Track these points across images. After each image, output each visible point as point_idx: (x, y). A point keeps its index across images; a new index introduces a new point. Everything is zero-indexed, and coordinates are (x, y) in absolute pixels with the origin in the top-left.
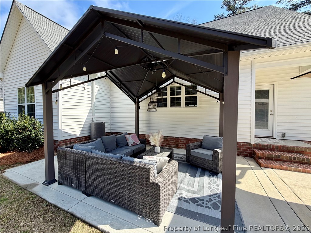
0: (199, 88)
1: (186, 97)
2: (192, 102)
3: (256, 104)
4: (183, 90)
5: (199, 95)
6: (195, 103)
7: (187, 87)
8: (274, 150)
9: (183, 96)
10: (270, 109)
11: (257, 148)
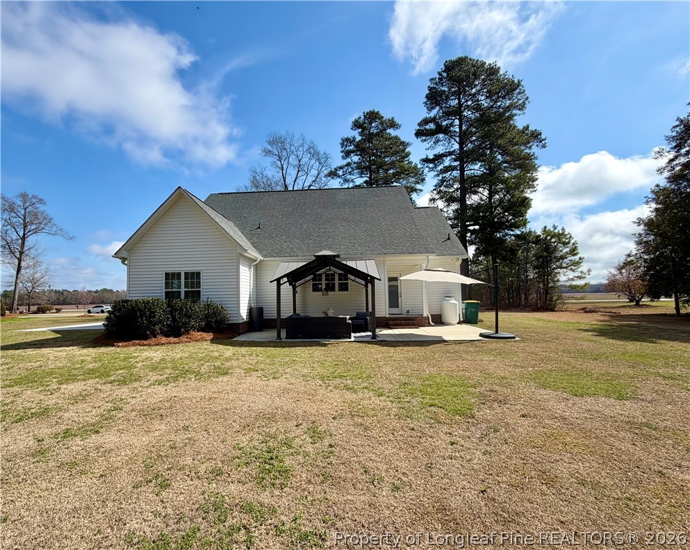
0: (350, 276)
1: (339, 283)
2: (344, 287)
3: (390, 286)
4: (337, 277)
5: (349, 281)
6: (346, 289)
7: (340, 275)
8: (394, 320)
9: (337, 282)
10: (399, 292)
11: (390, 320)
